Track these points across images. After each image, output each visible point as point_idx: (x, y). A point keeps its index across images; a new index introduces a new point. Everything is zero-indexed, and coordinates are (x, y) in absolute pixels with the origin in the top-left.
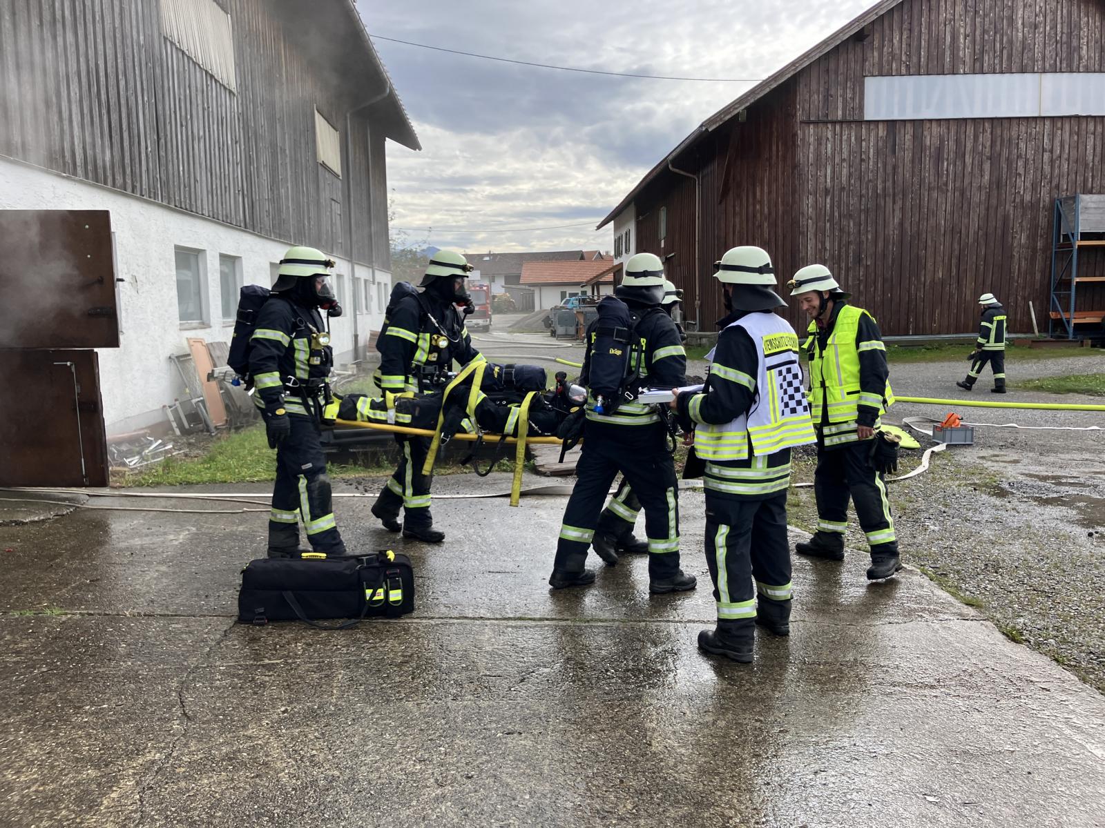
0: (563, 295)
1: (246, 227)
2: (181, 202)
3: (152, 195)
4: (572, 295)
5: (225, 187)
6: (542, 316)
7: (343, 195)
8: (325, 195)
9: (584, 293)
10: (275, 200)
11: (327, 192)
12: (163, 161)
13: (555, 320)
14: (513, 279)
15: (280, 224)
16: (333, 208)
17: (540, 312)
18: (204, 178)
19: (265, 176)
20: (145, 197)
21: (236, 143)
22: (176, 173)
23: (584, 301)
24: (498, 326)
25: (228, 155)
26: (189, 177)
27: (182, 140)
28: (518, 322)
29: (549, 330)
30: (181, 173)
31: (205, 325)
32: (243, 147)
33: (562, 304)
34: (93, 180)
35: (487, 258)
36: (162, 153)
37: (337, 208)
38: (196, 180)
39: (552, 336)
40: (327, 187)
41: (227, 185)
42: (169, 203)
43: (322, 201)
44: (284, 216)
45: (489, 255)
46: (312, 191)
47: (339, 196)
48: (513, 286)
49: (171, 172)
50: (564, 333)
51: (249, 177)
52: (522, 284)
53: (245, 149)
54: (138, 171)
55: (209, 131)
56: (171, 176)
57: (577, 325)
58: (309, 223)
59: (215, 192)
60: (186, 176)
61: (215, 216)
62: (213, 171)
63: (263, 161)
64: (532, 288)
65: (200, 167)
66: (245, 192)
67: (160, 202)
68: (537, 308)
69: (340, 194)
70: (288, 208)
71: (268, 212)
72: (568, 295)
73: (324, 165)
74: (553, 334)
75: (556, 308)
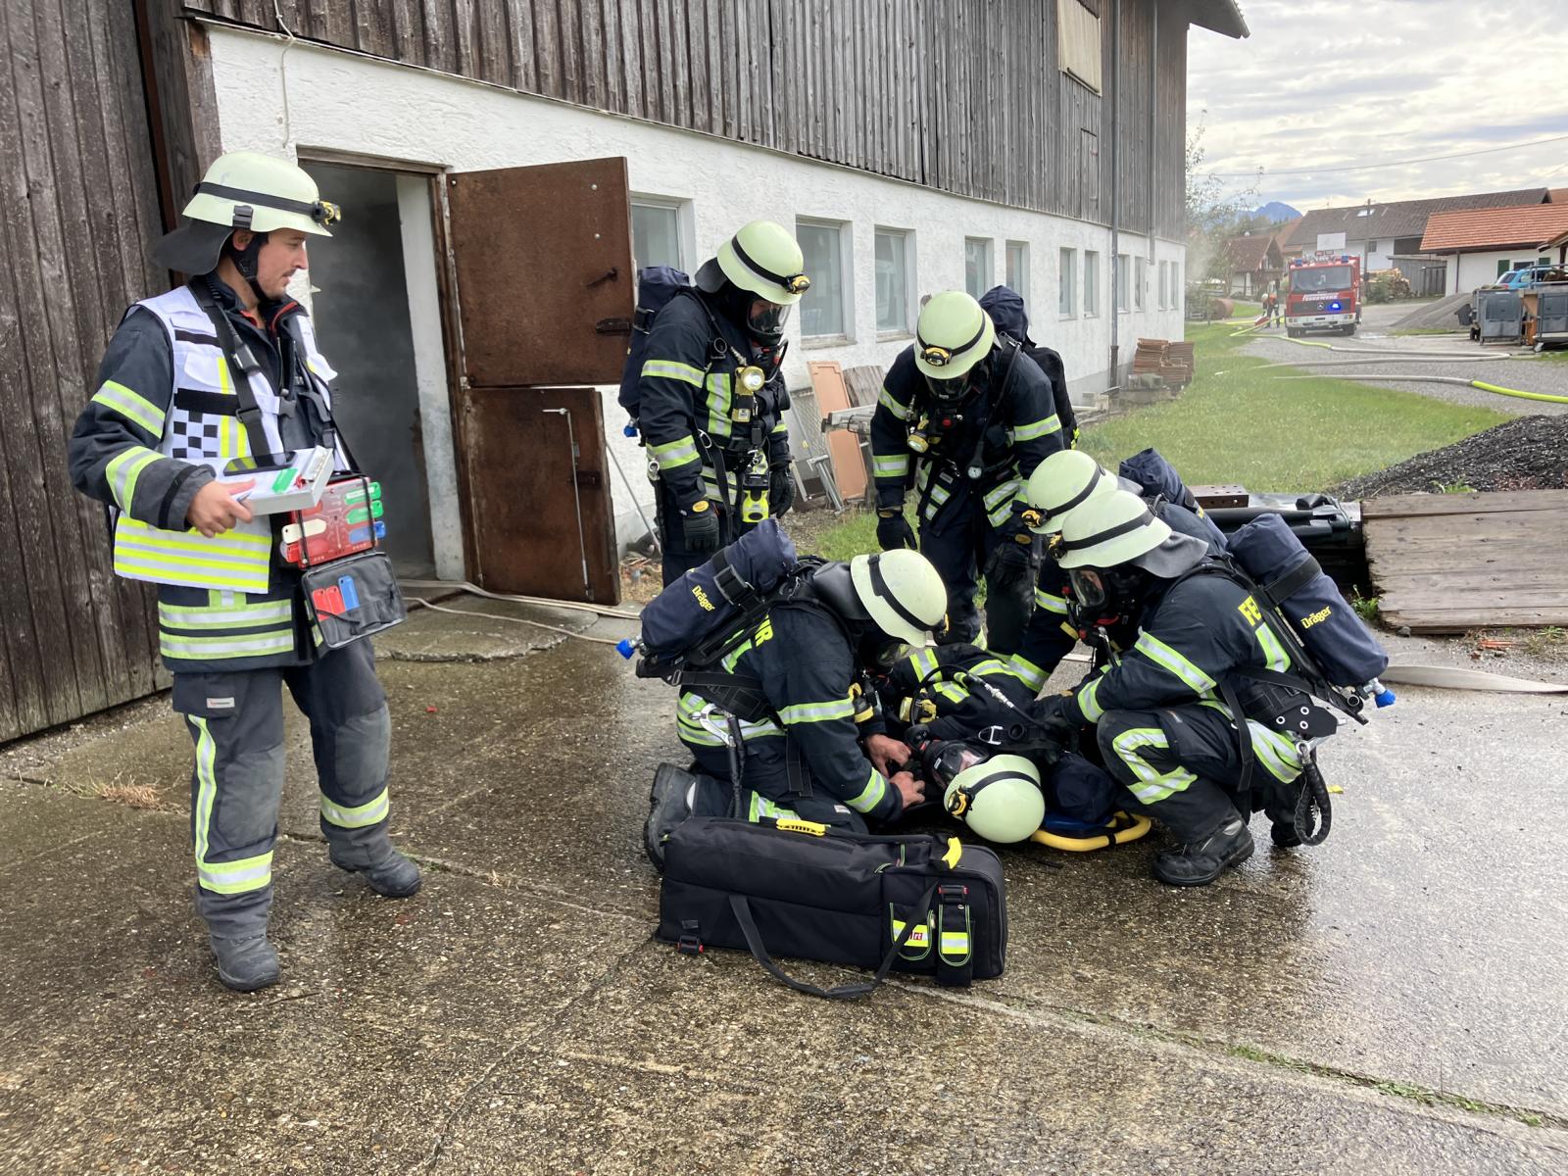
0: (1503, 266)
1: (924, 182)
2: (808, 145)
3: (758, 137)
4: (1518, 266)
5: (889, 119)
6: (1459, 304)
7: (1104, 120)
8: (1072, 122)
9: (1545, 261)
10: (979, 135)
11: (1075, 119)
12: (779, 81)
13: (1480, 310)
14: (1407, 245)
15: (986, 175)
16: (1084, 143)
17: (1453, 298)
18: (851, 105)
19: (961, 96)
20: (745, 141)
21: (911, 45)
22: (802, 100)
23: (1541, 275)
24: (1373, 324)
25: (895, 66)
26: (824, 106)
27: (813, 45)
28: (1410, 317)
29: (1469, 329)
30: (810, 99)
31: (847, 340)
32: (923, 52)
33: (1498, 284)
34: (656, 119)
35: (1363, 213)
36: (778, 69)
37: (1091, 144)
38: (836, 110)
39: (1472, 338)
40: (1075, 110)
41: (892, 115)
42: (787, 149)
43: (1065, 133)
44: (993, 161)
45: (1368, 208)
46: (1047, 117)
47: (1096, 123)
48: (1408, 256)
49: (791, 98)
50: (1496, 333)
51: (932, 101)
52: (1425, 252)
53: (926, 56)
54: (733, 100)
55: (863, 30)
56: (792, 106)
57: (1524, 319)
58: (1040, 169)
59: (869, 128)
60: (819, 103)
61: (869, 166)
62: (868, 94)
63: (958, 73)
64: (1443, 258)
65: (845, 88)
66: (925, 125)
67: (772, 147)
68: (1450, 290)
69: (1098, 121)
70: (1001, 147)
71: (965, 155)
72: (1512, 267)
73: (1070, 75)
74: (1476, 334)
75: (1484, 290)
